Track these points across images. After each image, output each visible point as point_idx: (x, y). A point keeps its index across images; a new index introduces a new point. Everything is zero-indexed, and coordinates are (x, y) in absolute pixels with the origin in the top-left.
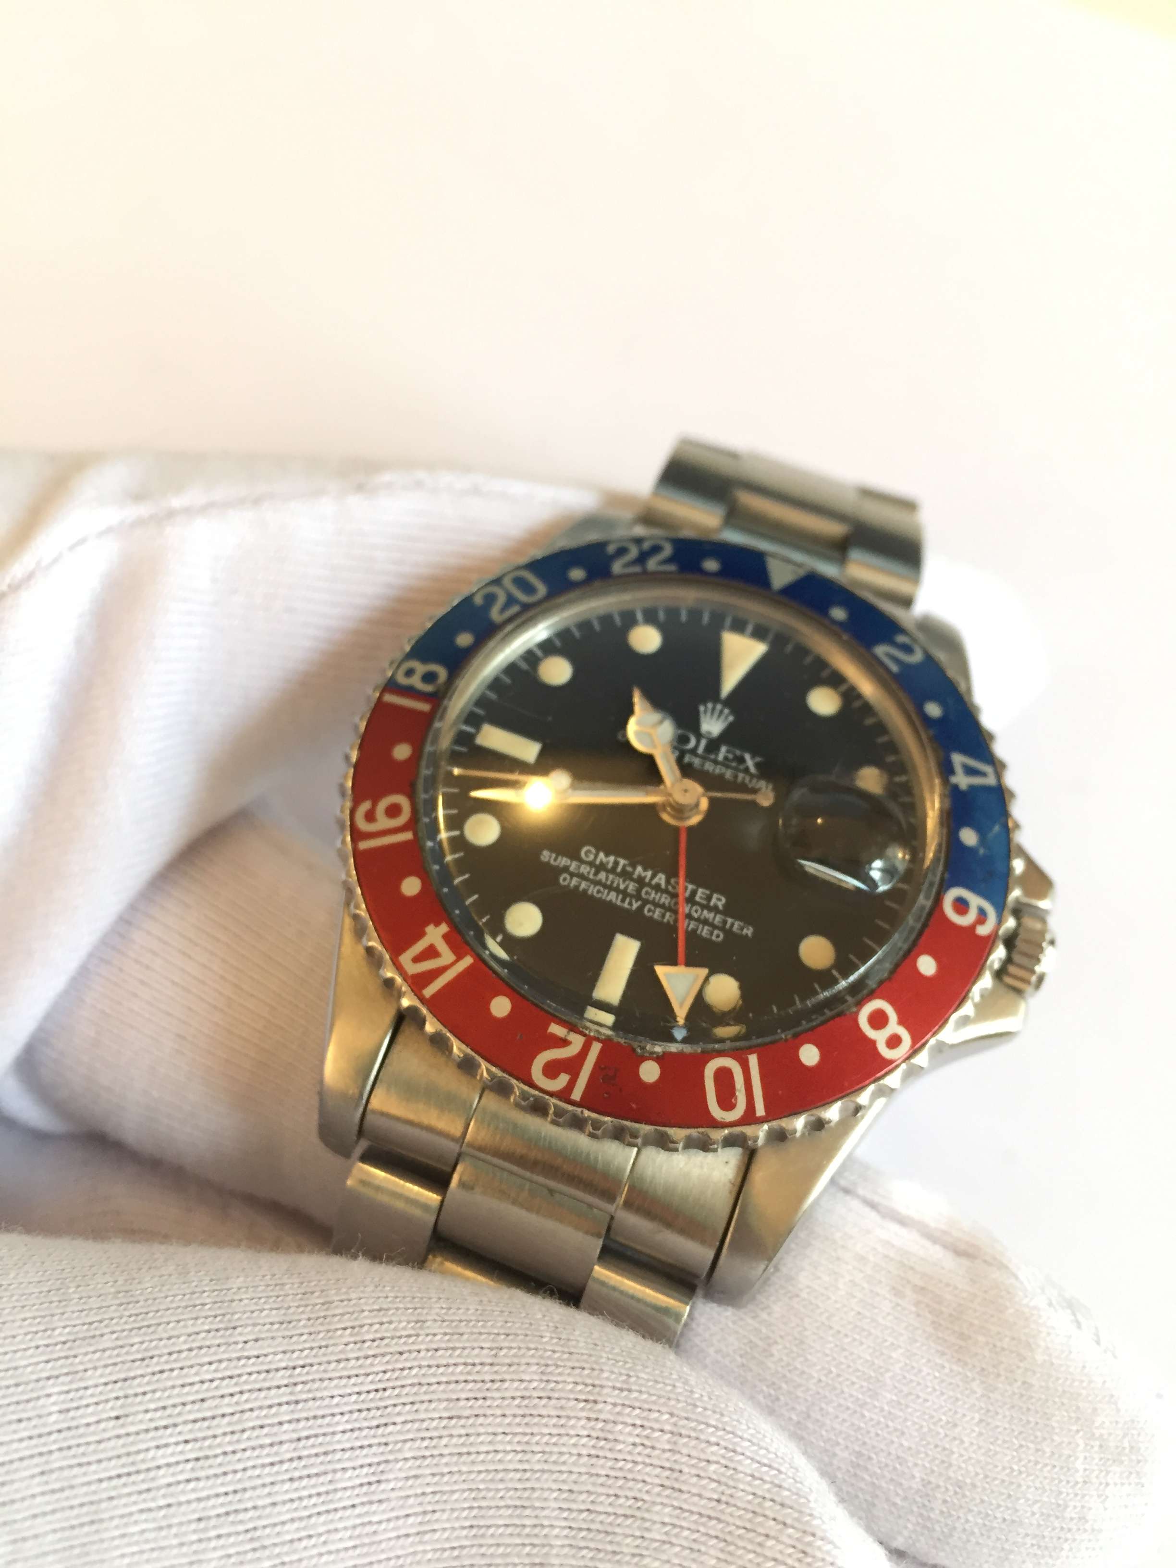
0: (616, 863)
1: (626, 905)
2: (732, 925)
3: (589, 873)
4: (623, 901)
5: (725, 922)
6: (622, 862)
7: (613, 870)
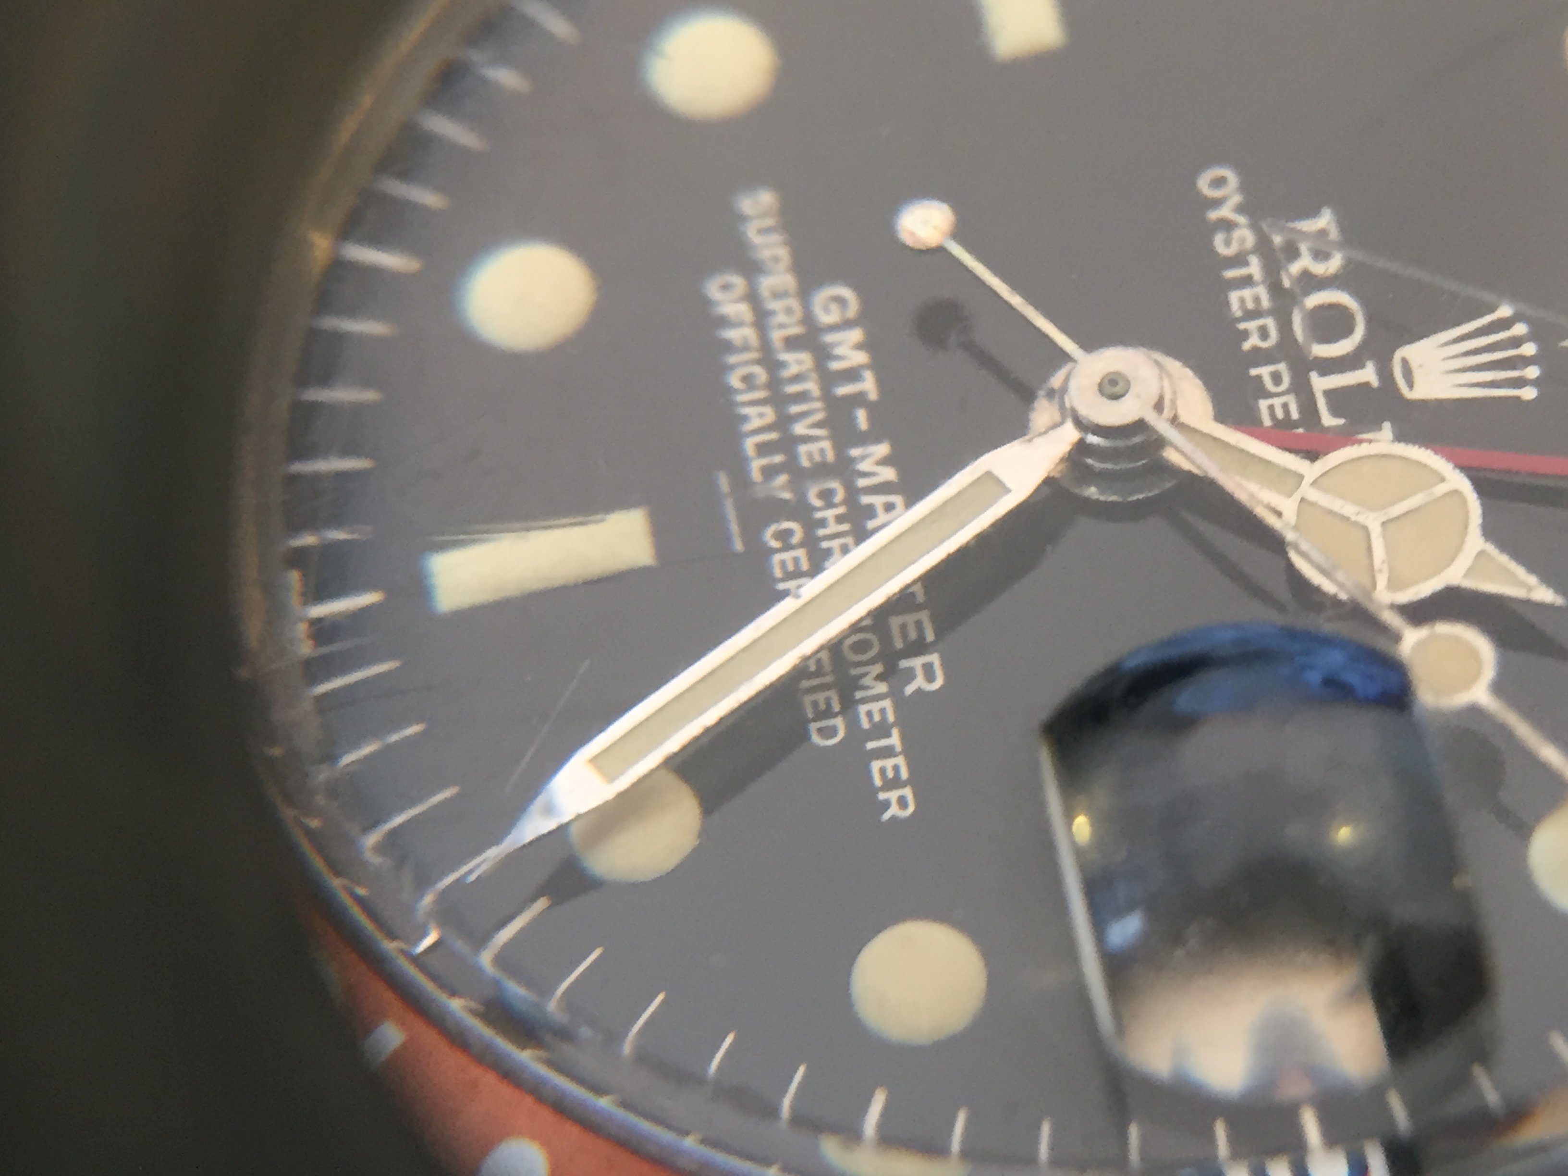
0: (852, 375)
1: (756, 465)
2: (888, 752)
3: (781, 326)
4: (763, 449)
5: (881, 730)
6: (868, 385)
7: (829, 380)
